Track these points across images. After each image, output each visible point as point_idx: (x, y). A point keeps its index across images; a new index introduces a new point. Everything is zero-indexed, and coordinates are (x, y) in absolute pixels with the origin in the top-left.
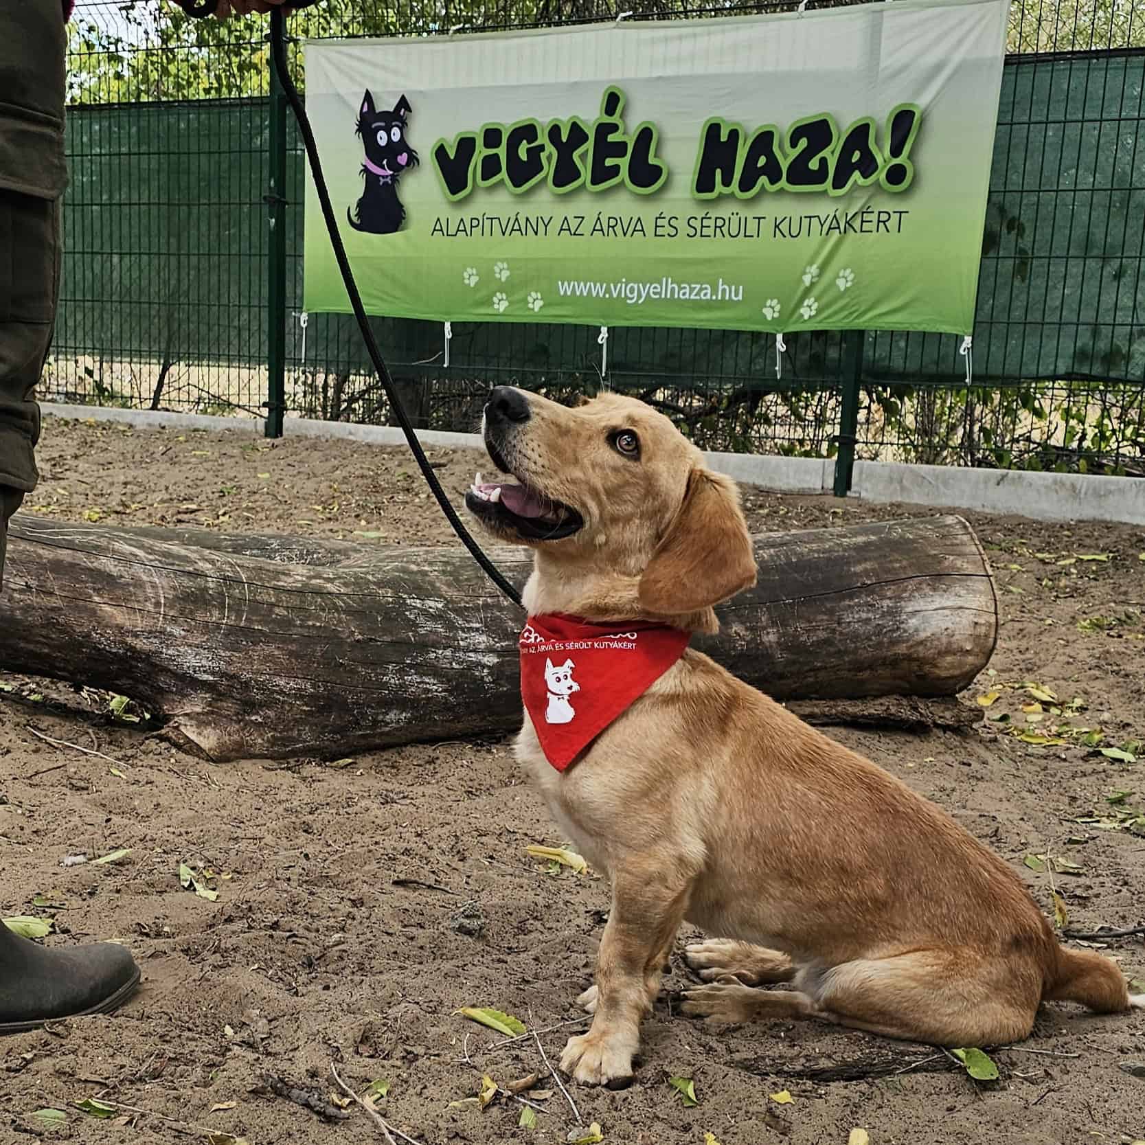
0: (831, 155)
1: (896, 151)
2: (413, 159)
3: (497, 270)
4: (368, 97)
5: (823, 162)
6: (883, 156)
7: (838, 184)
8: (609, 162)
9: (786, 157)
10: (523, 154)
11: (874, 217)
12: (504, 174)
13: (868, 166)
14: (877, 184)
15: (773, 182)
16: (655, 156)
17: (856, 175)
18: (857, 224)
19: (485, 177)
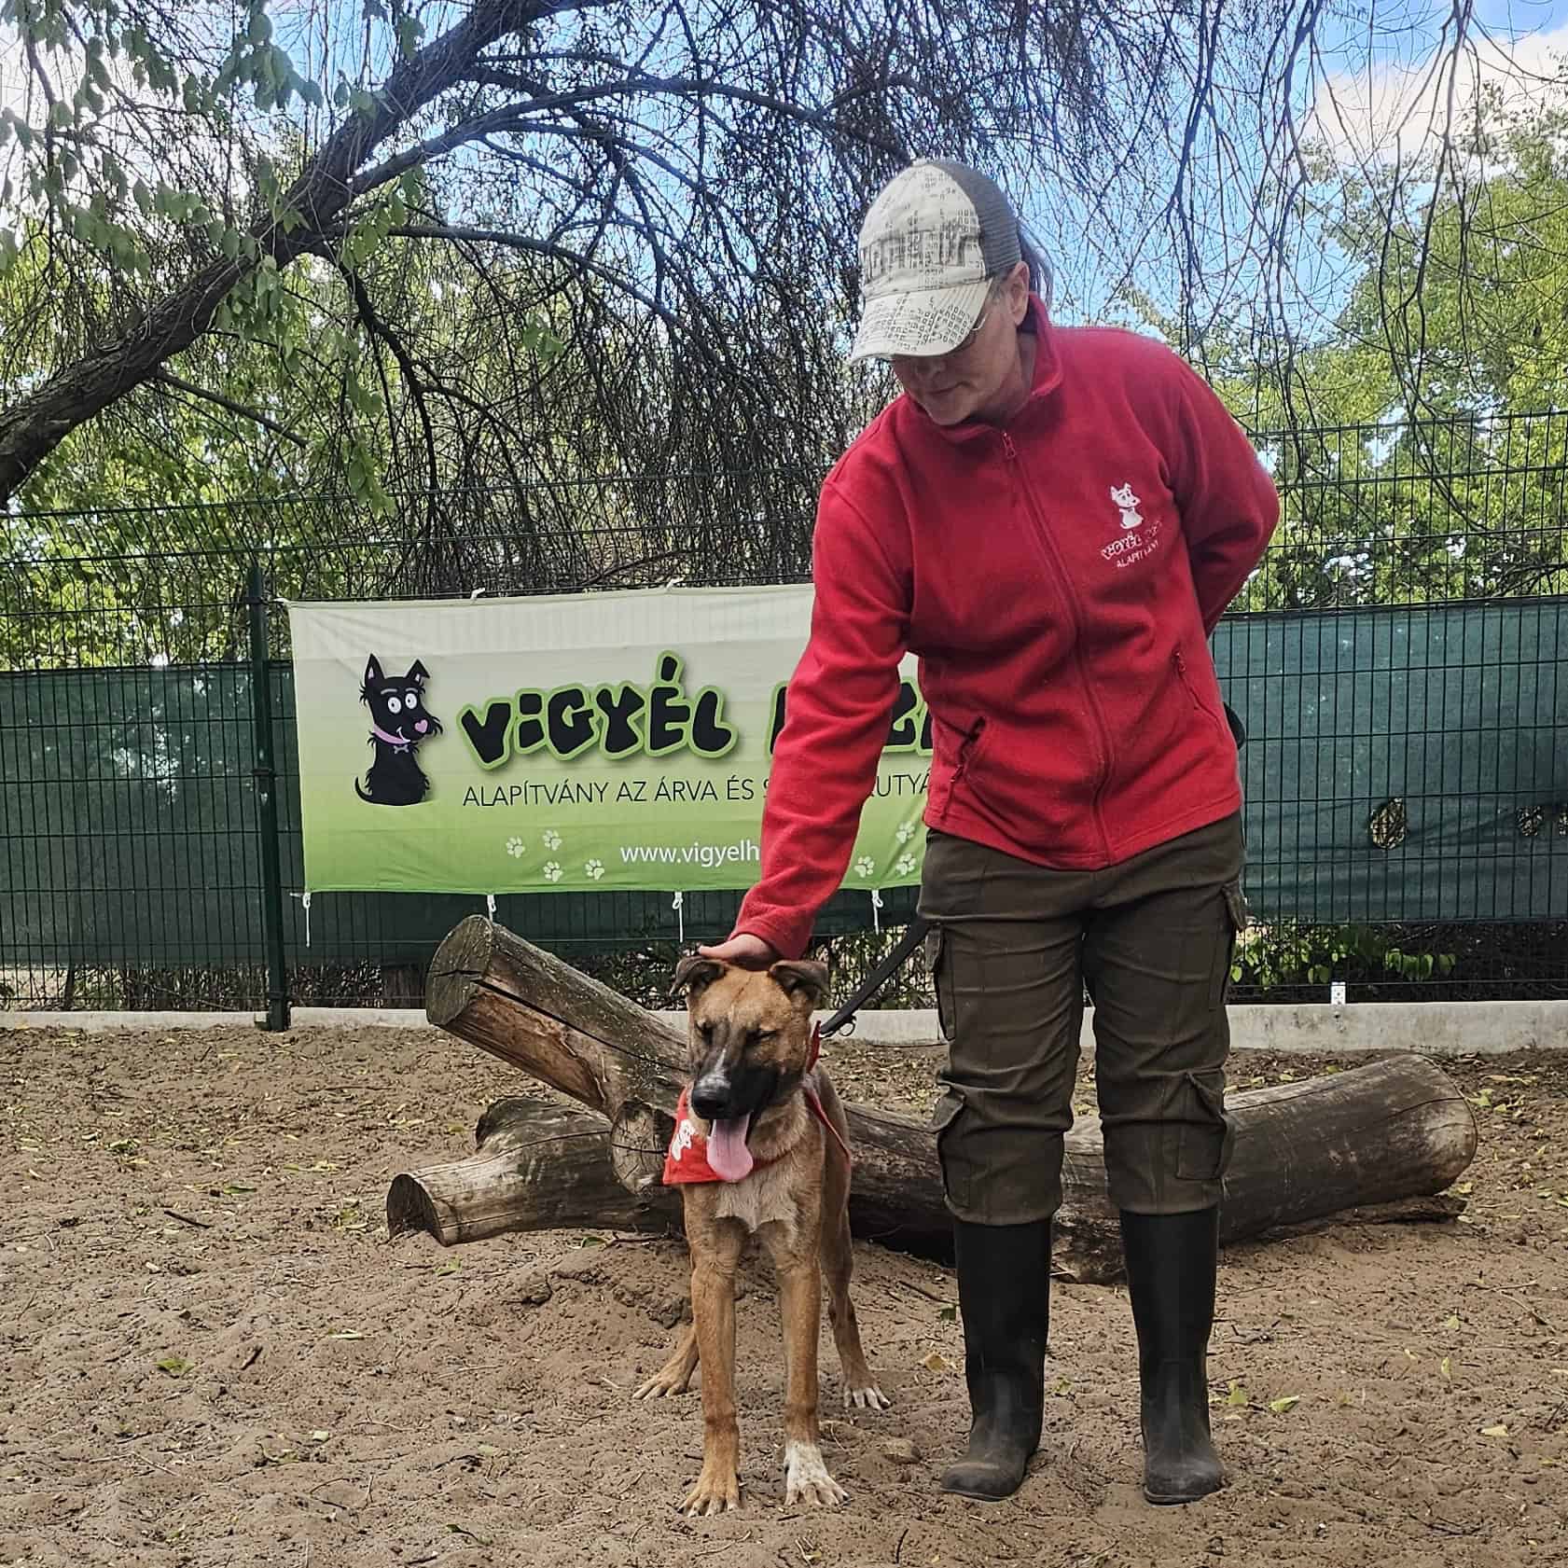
0: (917, 716)
2: (434, 726)
3: (546, 838)
4: (373, 662)
5: (908, 724)
8: (670, 726)
10: (567, 717)
12: (547, 741)
16: (722, 720)
19: (523, 745)
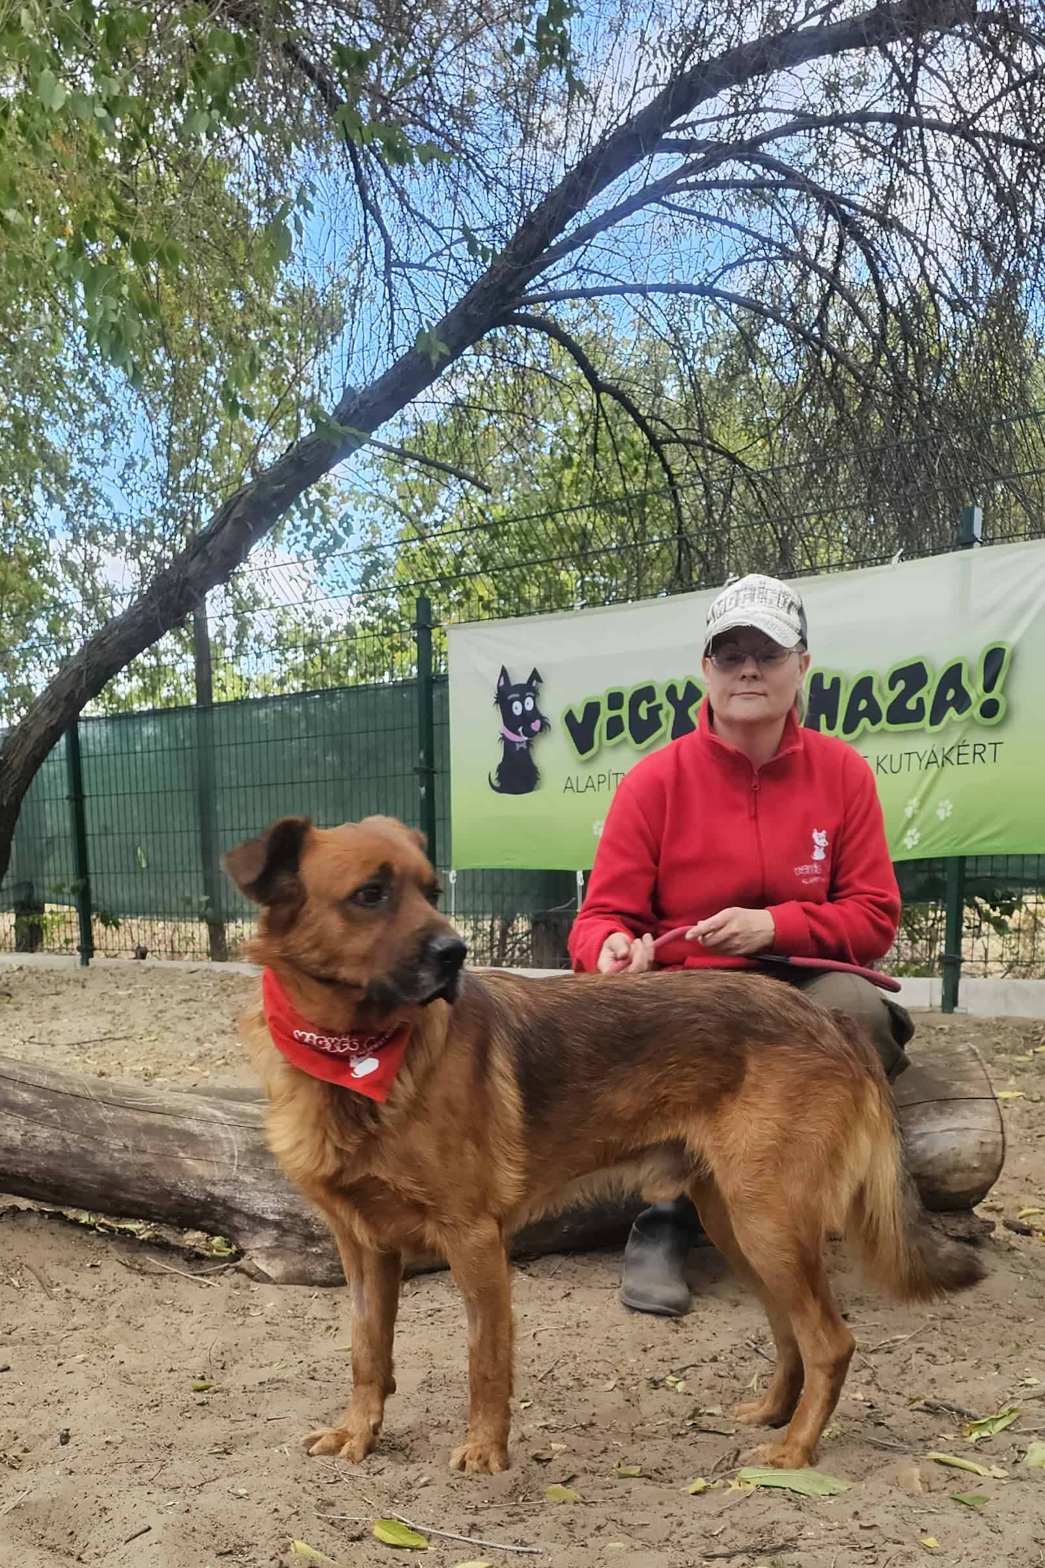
0: (928, 694)
1: (988, 687)
2: (545, 725)
4: (504, 673)
5: (920, 701)
6: (976, 693)
7: (935, 720)
9: (885, 698)
10: (643, 713)
11: (970, 750)
12: (626, 733)
13: (962, 703)
14: (972, 719)
15: (873, 723)
17: (951, 712)
18: (953, 757)
19: (609, 737)
